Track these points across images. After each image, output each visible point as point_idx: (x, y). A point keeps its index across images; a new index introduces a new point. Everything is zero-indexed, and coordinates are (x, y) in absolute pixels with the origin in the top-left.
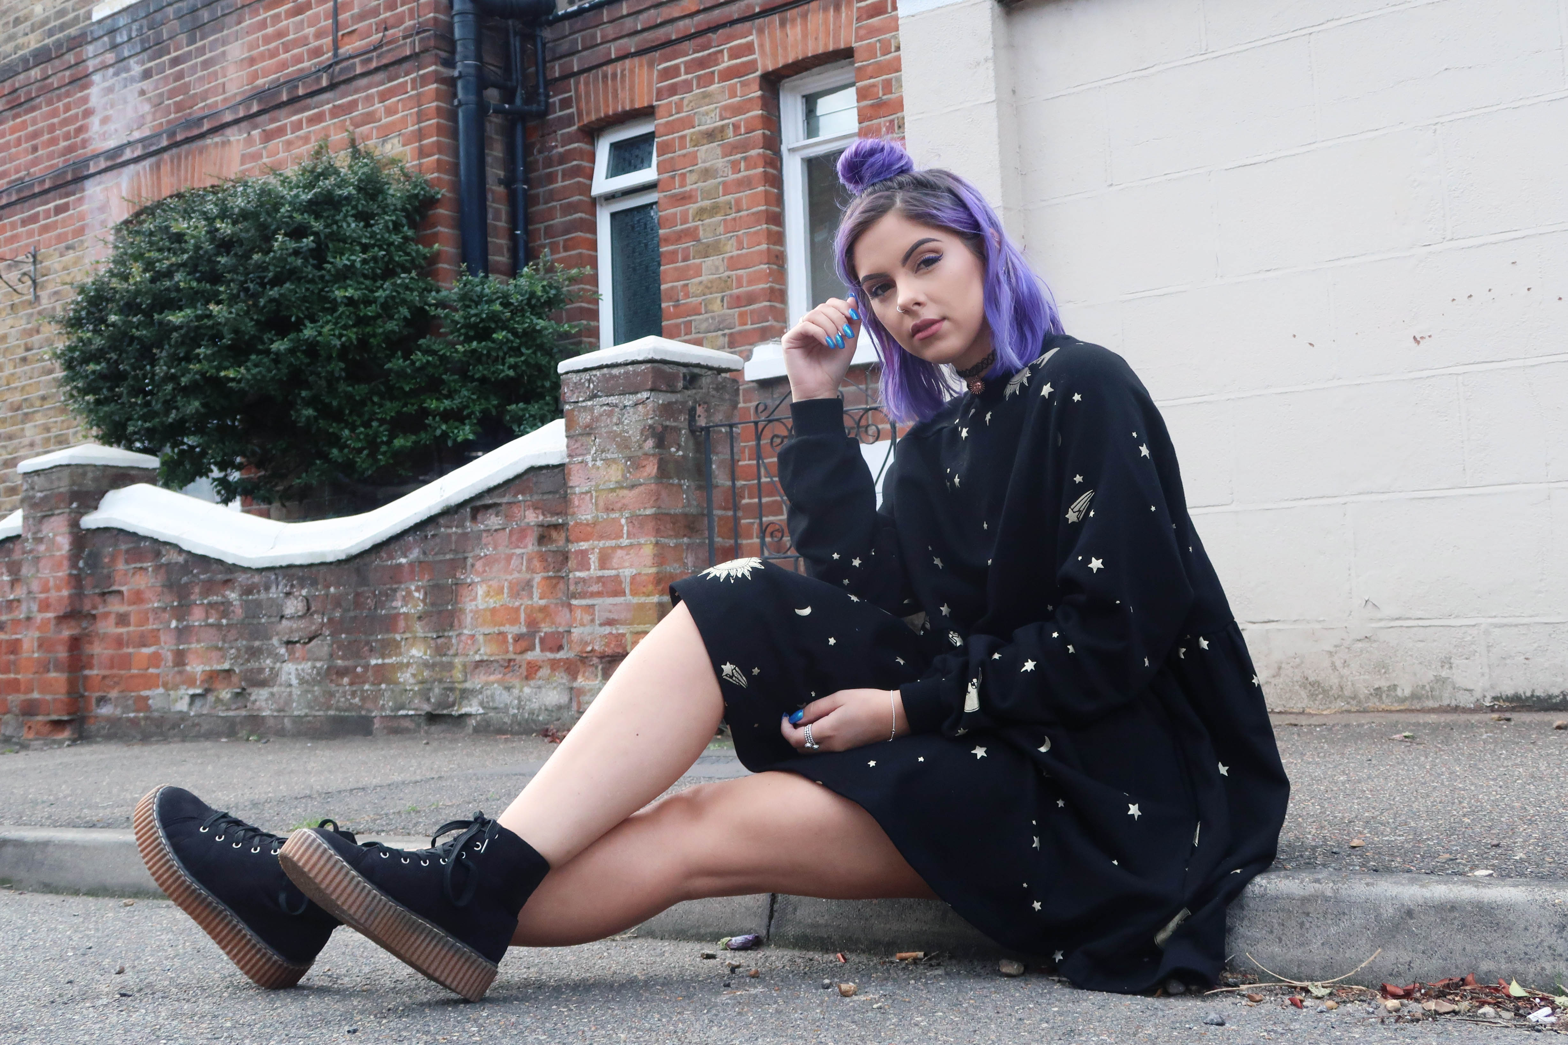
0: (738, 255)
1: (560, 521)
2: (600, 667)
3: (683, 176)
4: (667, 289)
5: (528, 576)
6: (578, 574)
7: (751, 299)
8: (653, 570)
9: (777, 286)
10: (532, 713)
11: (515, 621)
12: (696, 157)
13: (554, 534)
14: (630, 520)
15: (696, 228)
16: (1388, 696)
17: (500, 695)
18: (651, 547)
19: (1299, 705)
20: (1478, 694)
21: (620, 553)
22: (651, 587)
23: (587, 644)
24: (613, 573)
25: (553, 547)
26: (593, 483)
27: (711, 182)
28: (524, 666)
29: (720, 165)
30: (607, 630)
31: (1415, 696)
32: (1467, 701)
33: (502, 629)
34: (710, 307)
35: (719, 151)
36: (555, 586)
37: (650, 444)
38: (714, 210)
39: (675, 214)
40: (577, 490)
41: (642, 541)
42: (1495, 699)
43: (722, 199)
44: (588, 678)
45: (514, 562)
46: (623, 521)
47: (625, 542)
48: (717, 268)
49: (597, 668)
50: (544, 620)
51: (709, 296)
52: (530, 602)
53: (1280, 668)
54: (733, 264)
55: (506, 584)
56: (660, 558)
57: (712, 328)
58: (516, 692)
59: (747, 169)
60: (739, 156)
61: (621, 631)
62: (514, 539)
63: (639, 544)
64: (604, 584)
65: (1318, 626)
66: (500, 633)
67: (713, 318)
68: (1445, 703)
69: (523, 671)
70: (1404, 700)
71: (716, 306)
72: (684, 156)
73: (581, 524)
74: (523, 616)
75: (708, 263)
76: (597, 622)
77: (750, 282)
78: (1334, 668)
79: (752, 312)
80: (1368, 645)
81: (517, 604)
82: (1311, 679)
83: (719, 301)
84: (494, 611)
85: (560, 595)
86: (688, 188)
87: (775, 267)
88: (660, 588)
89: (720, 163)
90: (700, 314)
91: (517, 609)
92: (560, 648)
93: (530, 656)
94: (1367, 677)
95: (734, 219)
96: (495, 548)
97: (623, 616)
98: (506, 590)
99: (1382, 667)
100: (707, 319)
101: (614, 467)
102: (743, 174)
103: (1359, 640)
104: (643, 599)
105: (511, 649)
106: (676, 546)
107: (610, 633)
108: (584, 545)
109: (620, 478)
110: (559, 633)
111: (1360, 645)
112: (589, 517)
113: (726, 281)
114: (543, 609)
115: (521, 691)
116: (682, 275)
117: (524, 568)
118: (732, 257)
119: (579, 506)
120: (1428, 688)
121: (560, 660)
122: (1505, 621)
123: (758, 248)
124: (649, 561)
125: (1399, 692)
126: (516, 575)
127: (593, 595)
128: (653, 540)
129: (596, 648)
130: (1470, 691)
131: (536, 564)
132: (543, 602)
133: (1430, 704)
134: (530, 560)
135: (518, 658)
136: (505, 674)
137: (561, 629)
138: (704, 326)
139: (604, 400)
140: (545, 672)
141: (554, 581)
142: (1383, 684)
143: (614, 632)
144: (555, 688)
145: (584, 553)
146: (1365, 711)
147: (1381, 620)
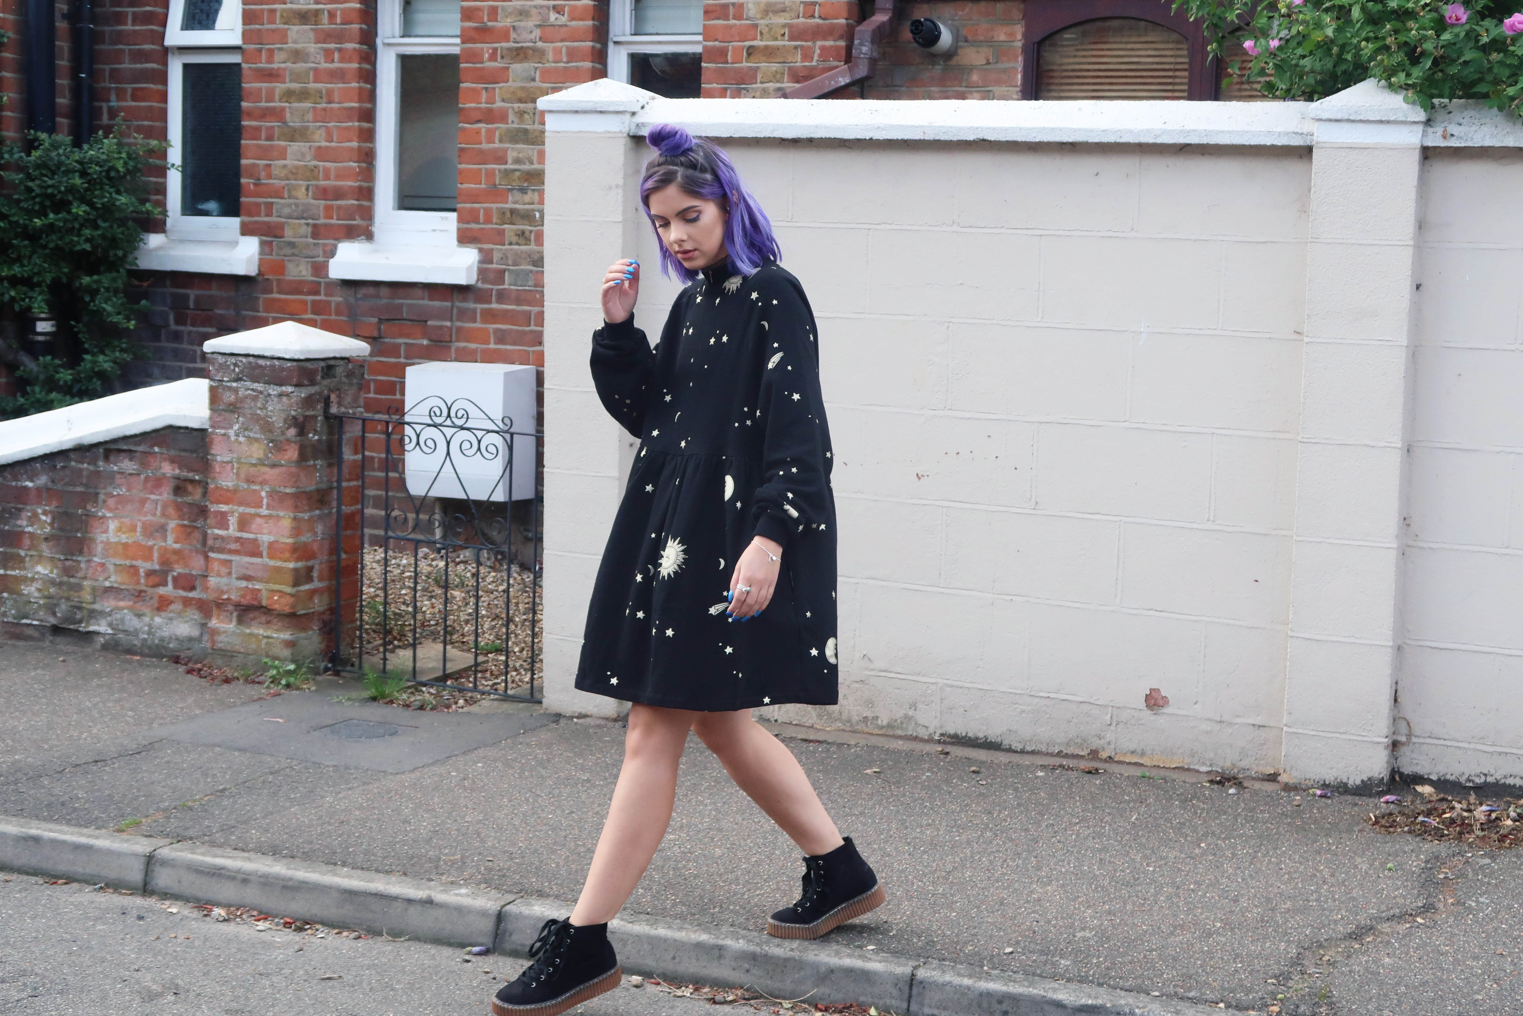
0: (327, 148)
1: (197, 478)
2: (235, 614)
3: (271, 52)
4: (246, 165)
5: (163, 521)
6: (217, 531)
7: (338, 194)
8: (290, 541)
9: (365, 184)
10: (162, 639)
11: (148, 558)
12: (286, 36)
13: (190, 488)
14: (270, 495)
15: (283, 109)
16: (871, 723)
17: (131, 620)
18: (289, 520)
19: (810, 722)
20: (931, 730)
21: (258, 520)
22: (287, 555)
23: (223, 592)
24: (251, 536)
25: (189, 499)
26: (235, 455)
27: (301, 66)
28: (156, 599)
29: (312, 50)
30: (244, 584)
31: (890, 726)
32: (923, 733)
33: (134, 563)
34: (294, 193)
35: (311, 35)
36: (189, 534)
37: (292, 432)
38: (303, 95)
39: (260, 89)
40: (219, 458)
41: (281, 514)
42: (942, 735)
43: (312, 85)
44: (222, 622)
45: (148, 506)
46: (263, 494)
47: (264, 511)
48: (303, 155)
49: (231, 614)
50: (177, 562)
51: (293, 182)
52: (163, 544)
54: (321, 154)
55: (139, 524)
56: (297, 531)
57: (295, 214)
58: (147, 619)
59: (341, 60)
60: (332, 46)
61: (257, 587)
62: (149, 485)
63: (278, 518)
64: (242, 544)
66: (132, 566)
67: (296, 205)
68: (910, 733)
69: (155, 602)
70: (882, 727)
71: (301, 193)
72: (273, 31)
73: (222, 489)
74: (156, 555)
75: (294, 148)
76: (234, 576)
77: (338, 177)
79: (339, 207)
81: (150, 543)
83: (303, 189)
84: (126, 546)
85: (195, 542)
86: (275, 66)
87: (364, 165)
88: (295, 556)
89: (313, 48)
90: (283, 198)
91: (151, 548)
92: (193, 588)
93: (162, 590)
95: (325, 109)
96: (128, 490)
97: (259, 574)
98: (139, 529)
99: (870, 703)
100: (290, 205)
101: (256, 445)
102: (336, 65)
103: (856, 683)
104: (279, 563)
105: (142, 581)
106: (310, 520)
107: (247, 587)
108: (224, 508)
109: (261, 456)
110: (192, 575)
111: (856, 685)
112: (230, 484)
113: (312, 171)
114: (176, 552)
115: (152, 619)
116: (265, 153)
117: (158, 513)
118: (320, 147)
119: (220, 473)
120: (899, 721)
121: (192, 599)
122: (955, 683)
123: (348, 144)
124: (287, 532)
125: (879, 722)
126: (149, 518)
127: (231, 552)
128: (292, 515)
129: (233, 597)
130: (927, 727)
131: (171, 511)
132: (177, 546)
133: (899, 732)
134: (165, 507)
135: (150, 590)
136: (136, 602)
137: (194, 572)
138: (286, 211)
139: (248, 383)
140: (177, 606)
141: (189, 530)
142: (869, 714)
143: (250, 586)
144: (186, 622)
145: (224, 515)
146: (854, 732)
147: (873, 670)
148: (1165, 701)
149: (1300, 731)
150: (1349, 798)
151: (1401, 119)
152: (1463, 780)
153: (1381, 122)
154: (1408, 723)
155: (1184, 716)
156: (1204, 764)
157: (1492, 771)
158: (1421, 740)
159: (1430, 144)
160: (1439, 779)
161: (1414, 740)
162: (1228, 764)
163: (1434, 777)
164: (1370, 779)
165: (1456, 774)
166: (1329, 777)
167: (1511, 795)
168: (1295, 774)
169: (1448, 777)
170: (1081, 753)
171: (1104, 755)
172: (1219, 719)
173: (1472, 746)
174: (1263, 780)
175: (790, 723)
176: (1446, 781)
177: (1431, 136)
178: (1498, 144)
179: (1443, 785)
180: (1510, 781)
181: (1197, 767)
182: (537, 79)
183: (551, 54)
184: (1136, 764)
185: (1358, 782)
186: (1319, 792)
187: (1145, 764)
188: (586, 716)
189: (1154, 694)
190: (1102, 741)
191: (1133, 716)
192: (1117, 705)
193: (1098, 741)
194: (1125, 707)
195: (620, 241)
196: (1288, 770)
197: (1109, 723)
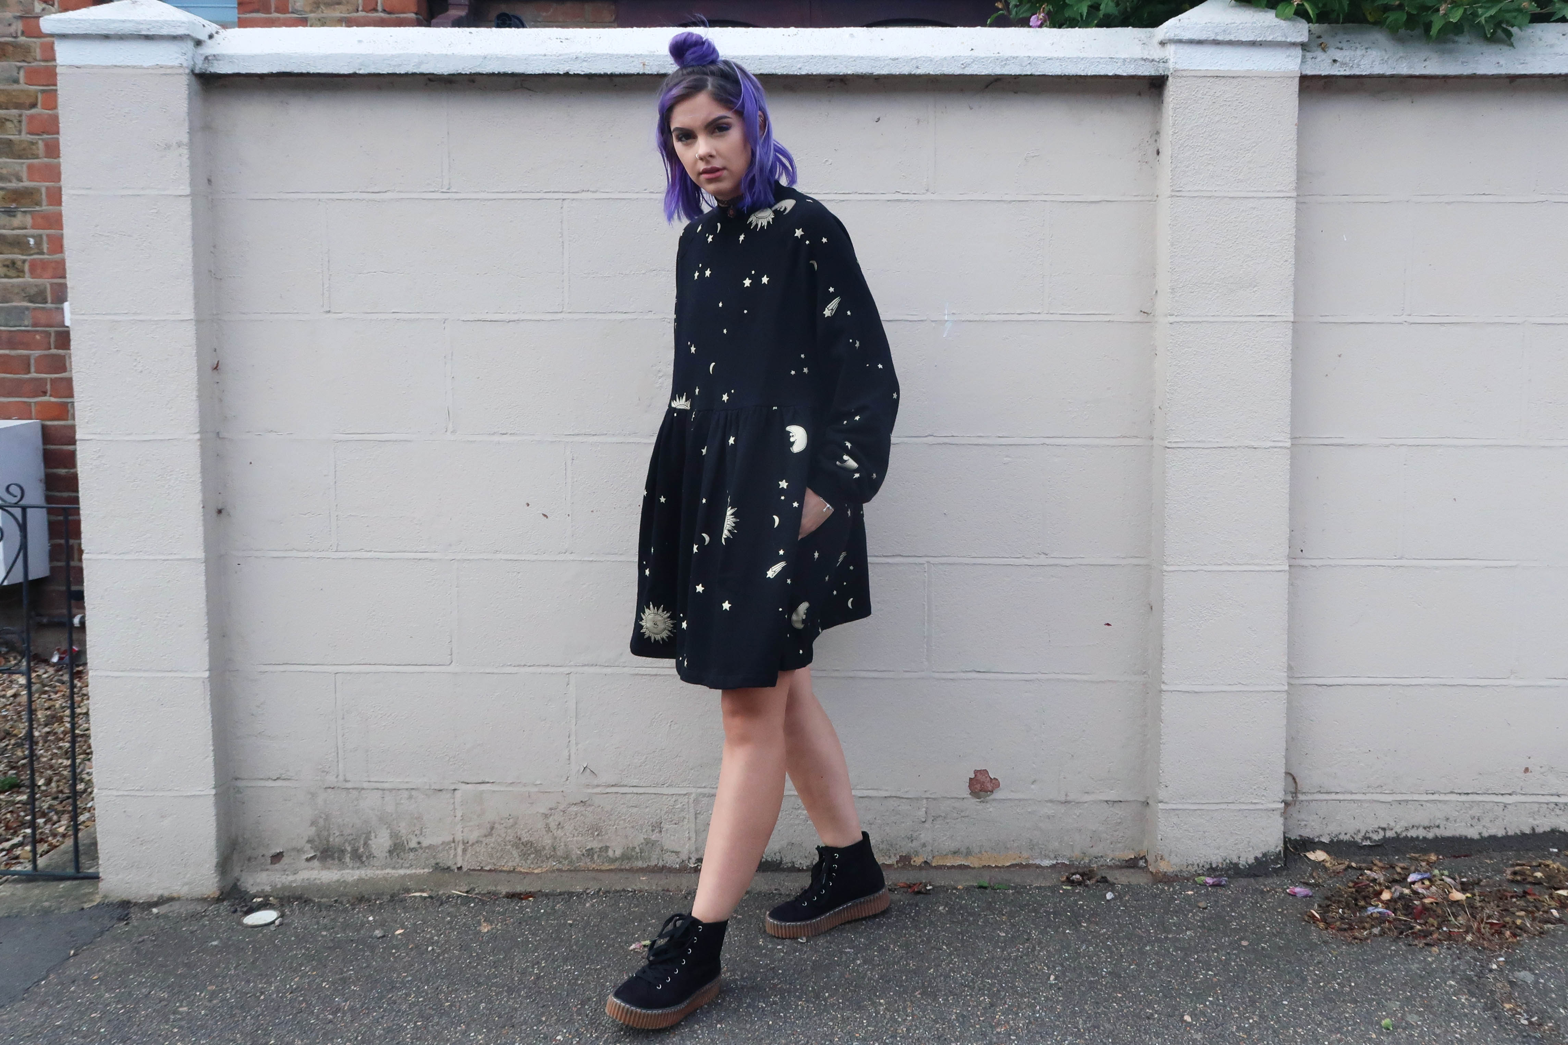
16: (599, 856)
19: (510, 864)
20: (684, 856)
31: (625, 857)
32: (672, 861)
53: (492, 828)
65: (534, 789)
68: (653, 863)
70: (614, 860)
78: (548, 829)
80: (583, 809)
82: (524, 840)
94: (580, 838)
99: (596, 830)
103: (575, 804)
111: (575, 809)
120: (638, 850)
125: (610, 853)
130: (677, 853)
133: (640, 864)
142: (596, 845)
146: (576, 870)
147: (598, 786)
148: (996, 784)
149: (1180, 806)
150: (1243, 882)
151: (1279, 39)
152: (1358, 839)
153: (1253, 44)
154: (1294, 779)
155: (1020, 800)
156: (1046, 856)
157: (1392, 824)
158: (1310, 797)
159: (1309, 72)
160: (1332, 841)
161: (1301, 797)
162: (1077, 853)
163: (1326, 840)
164: (1264, 855)
165: (1351, 832)
166: (1216, 856)
167: (1415, 849)
168: (1174, 860)
169: (1342, 837)
170: (890, 862)
171: (918, 861)
172: (1063, 799)
173: (1368, 797)
174: (1120, 867)
175: (482, 870)
176: (1340, 842)
177: (1310, 62)
178: (1389, 72)
179: (1335, 847)
180: (1412, 833)
181: (1037, 862)
182: (22, 80)
183: (38, 50)
184: (961, 867)
185: (1251, 860)
186: (1210, 881)
187: (972, 866)
188: (171, 899)
189: (979, 777)
190: (915, 844)
191: (954, 808)
192: (933, 796)
193: (910, 844)
194: (944, 797)
195: (189, 223)
196: (1166, 856)
197: (924, 820)
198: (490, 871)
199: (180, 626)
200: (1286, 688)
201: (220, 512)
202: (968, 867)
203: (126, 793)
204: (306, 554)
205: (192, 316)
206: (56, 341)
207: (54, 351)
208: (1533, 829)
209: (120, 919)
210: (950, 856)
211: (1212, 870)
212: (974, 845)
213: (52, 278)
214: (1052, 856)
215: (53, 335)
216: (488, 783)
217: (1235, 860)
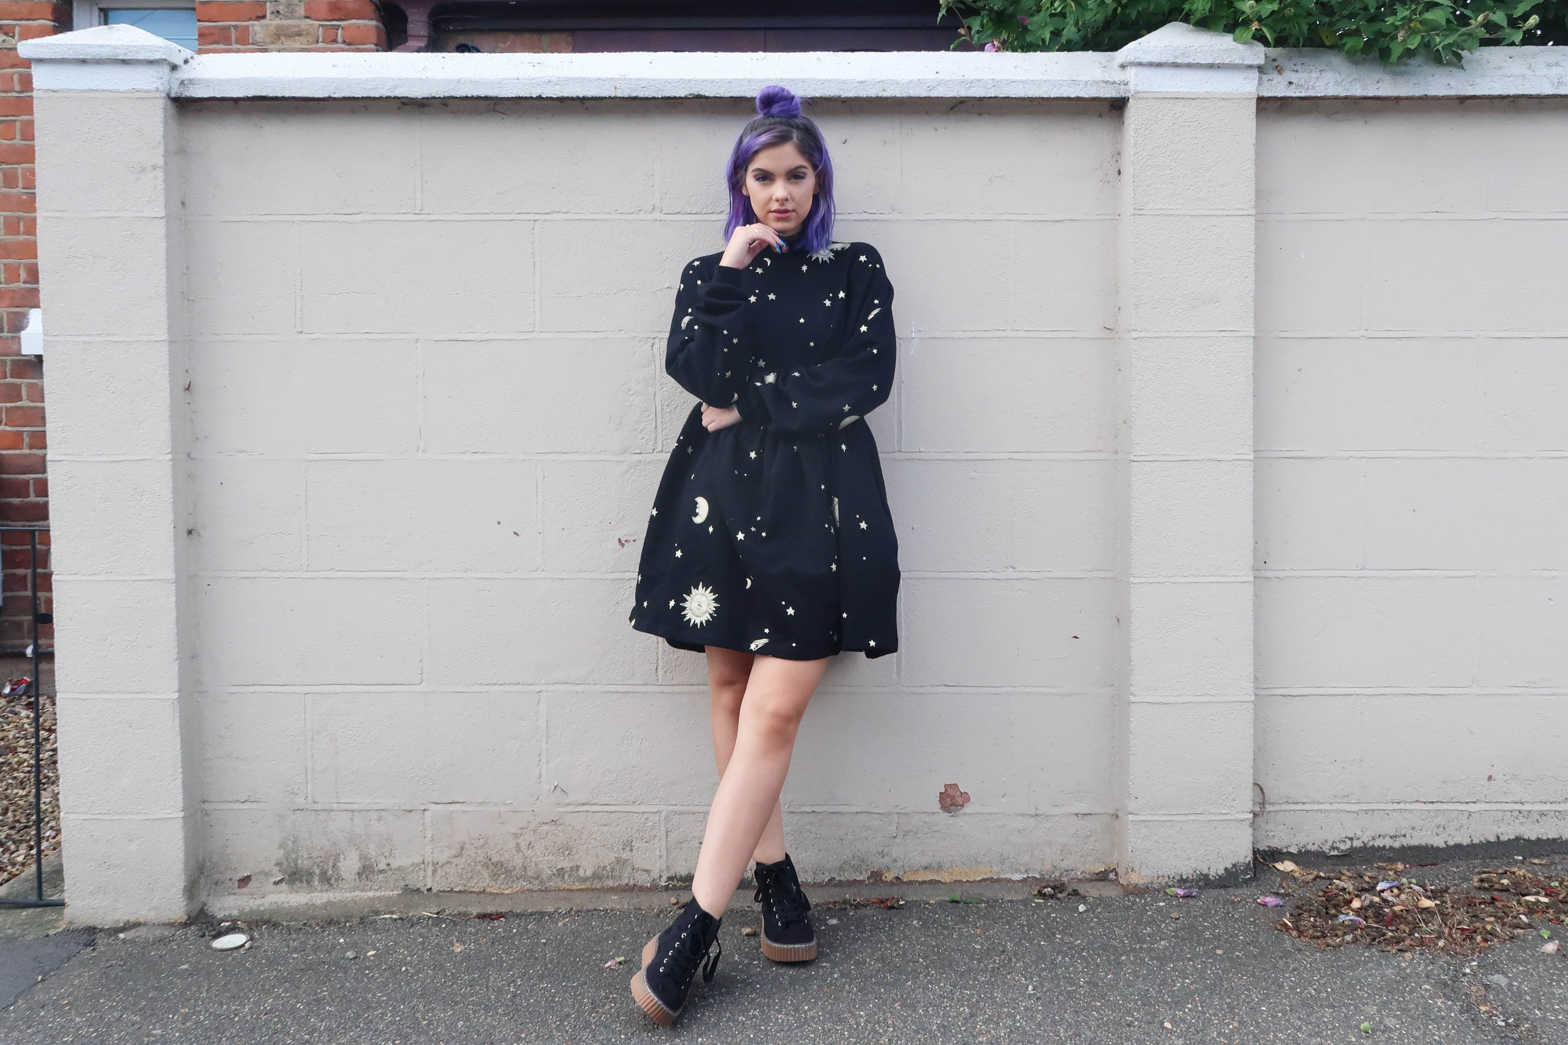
16: (570, 876)
19: (480, 885)
20: (655, 874)
31: (596, 876)
32: (644, 880)
42: (670, 879)
53: (462, 849)
65: (504, 809)
68: (624, 882)
70: (585, 880)
78: (518, 848)
80: (553, 828)
82: (494, 860)
94: (551, 858)
99: (566, 849)
103: (546, 824)
111: (545, 828)
120: (608, 868)
122: (684, 809)
125: (581, 873)
130: (648, 871)
133: (610, 883)
142: (566, 864)
146: (547, 890)
147: (569, 804)
148: (966, 798)
149: (1149, 818)
150: (1215, 892)
151: (1235, 62)
152: (1326, 849)
153: (1211, 66)
154: (1261, 789)
155: (990, 814)
156: (1017, 871)
157: (1359, 834)
158: (1277, 808)
159: (1266, 94)
160: (1300, 851)
161: (1269, 808)
162: (1048, 866)
163: (1294, 850)
164: (1234, 866)
165: (1319, 842)
166: (1186, 868)
167: (1381, 858)
168: (1146, 872)
169: (1310, 847)
170: (861, 878)
171: (889, 876)
172: (1033, 812)
173: (1335, 806)
174: (1091, 880)
175: (452, 891)
176: (1308, 852)
179: (1303, 858)
180: (1379, 843)
181: (1008, 876)
184: (932, 882)
185: (1221, 872)
186: (1181, 892)
187: (943, 881)
188: (137, 925)
189: (950, 792)
190: (886, 860)
191: (925, 823)
192: (903, 811)
193: (881, 860)
194: (914, 812)
195: (163, 245)
196: (1136, 868)
197: (895, 835)
198: (460, 892)
199: (150, 647)
200: (1253, 698)
201: (190, 532)
202: (939, 882)
203: (94, 817)
204: (276, 574)
205: (165, 337)
206: (12, 370)
207: (9, 380)
208: (1498, 837)
209: (87, 945)
210: (921, 871)
211: (1182, 882)
212: (945, 860)
213: (8, 307)
214: (1023, 870)
215: (9, 363)
216: (458, 803)
217: (1205, 872)
